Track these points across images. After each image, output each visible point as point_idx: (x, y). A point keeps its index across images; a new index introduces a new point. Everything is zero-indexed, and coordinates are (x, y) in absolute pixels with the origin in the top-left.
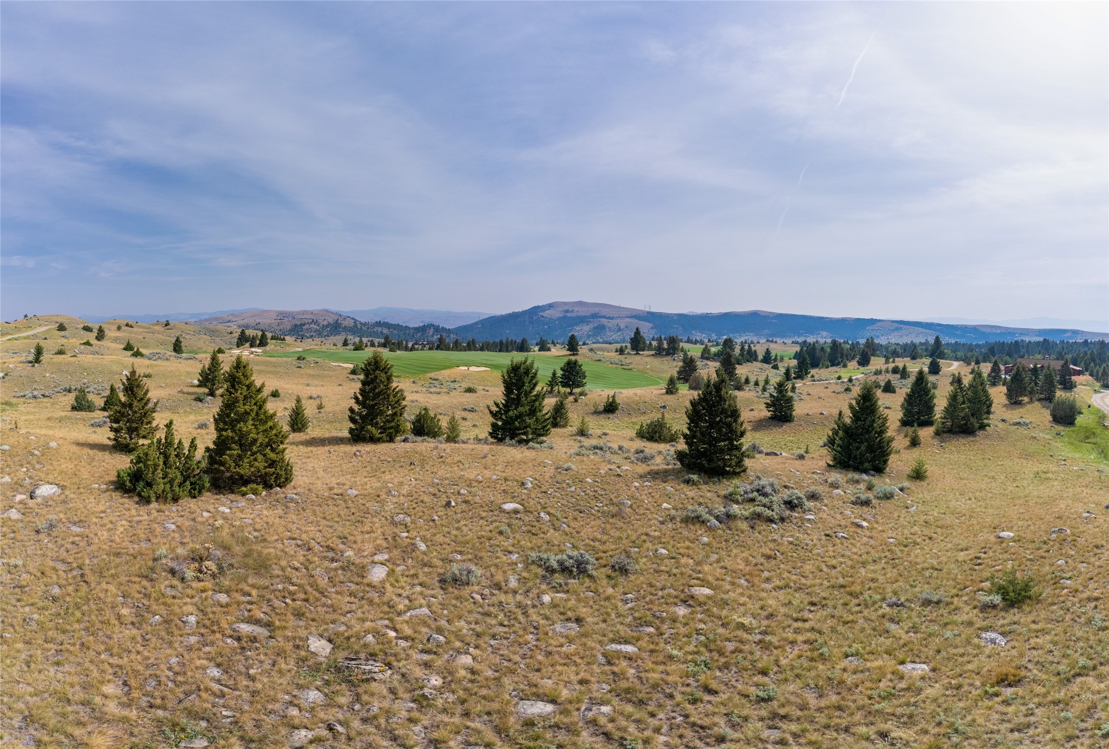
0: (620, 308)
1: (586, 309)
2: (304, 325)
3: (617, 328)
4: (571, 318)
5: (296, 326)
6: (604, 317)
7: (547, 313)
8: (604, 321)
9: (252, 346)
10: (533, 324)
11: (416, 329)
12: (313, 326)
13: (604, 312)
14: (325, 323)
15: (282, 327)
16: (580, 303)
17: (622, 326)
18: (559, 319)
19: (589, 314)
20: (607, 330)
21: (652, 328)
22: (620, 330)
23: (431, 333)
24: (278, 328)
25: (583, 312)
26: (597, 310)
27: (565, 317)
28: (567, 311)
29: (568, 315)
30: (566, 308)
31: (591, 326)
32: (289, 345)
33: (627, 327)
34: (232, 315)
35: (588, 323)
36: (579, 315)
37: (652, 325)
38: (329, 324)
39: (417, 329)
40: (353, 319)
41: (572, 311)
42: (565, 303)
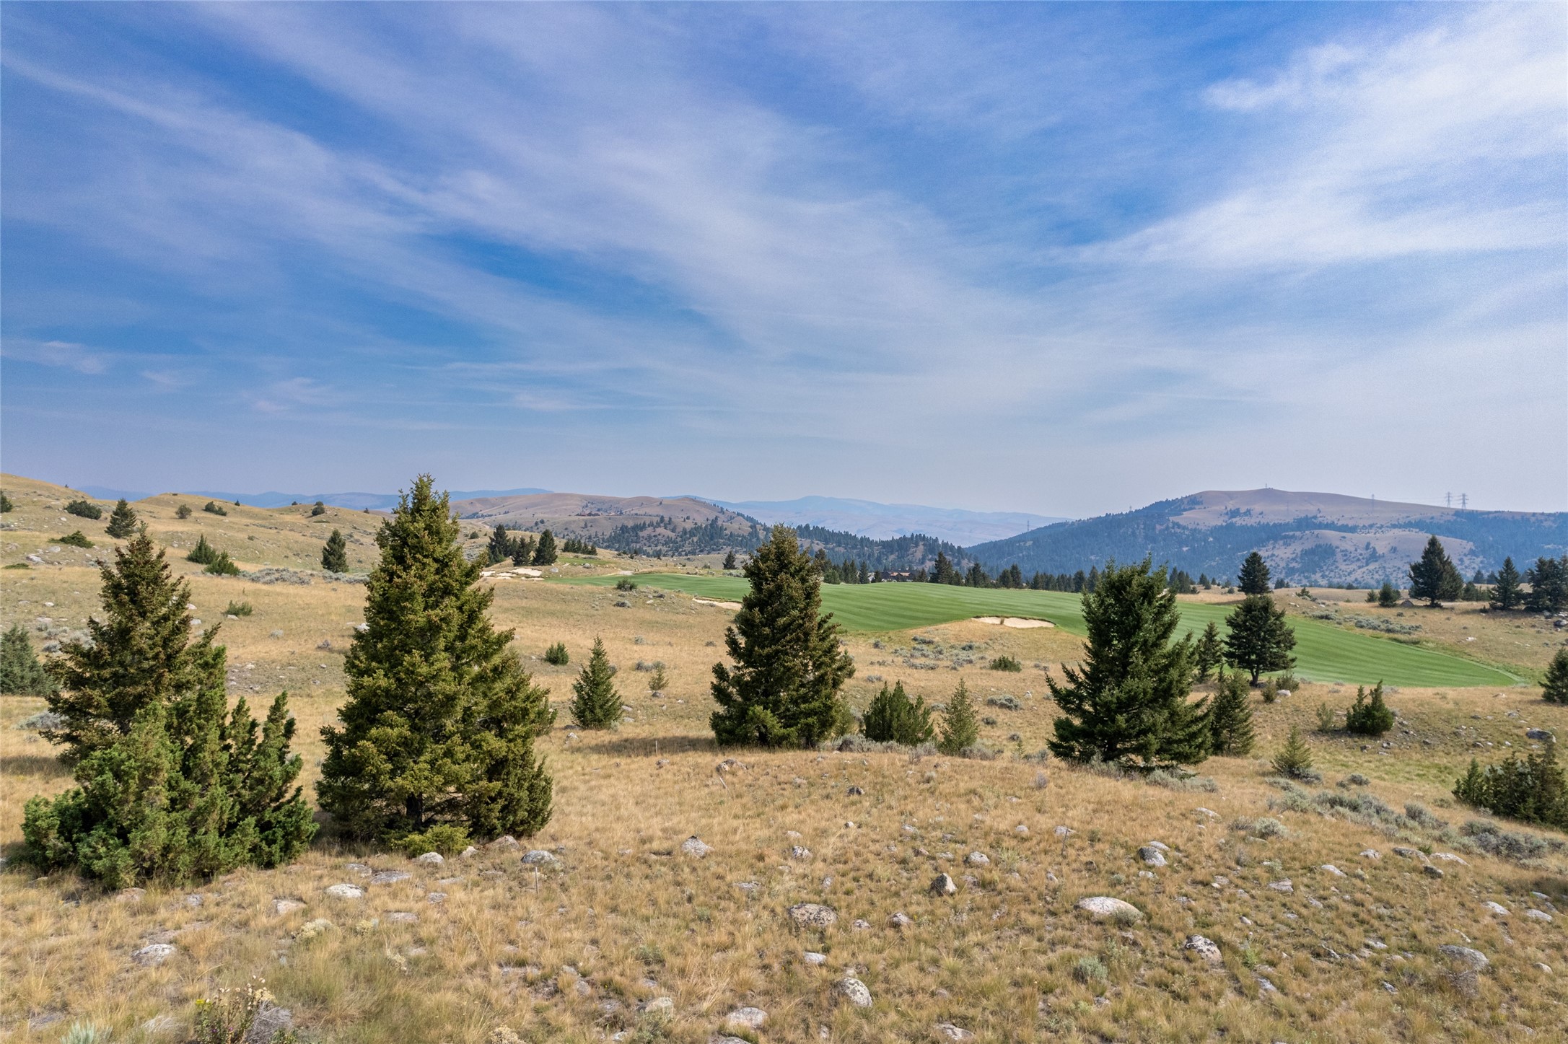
0: (1373, 503)
1: (1283, 508)
2: (643, 527)
3: (1367, 554)
4: (1245, 529)
5: (624, 529)
6: (1330, 526)
7: (1188, 518)
8: (1332, 536)
10: (1154, 540)
11: (884, 544)
12: (661, 530)
13: (1329, 514)
14: (689, 525)
16: (1268, 494)
17: (1381, 548)
18: (1215, 530)
19: (1290, 520)
20: (1339, 556)
21: (1472, 553)
22: (1374, 557)
23: (919, 555)
25: (1275, 514)
26: (1310, 509)
27: (1230, 527)
28: (1235, 513)
29: (1238, 521)
30: (1231, 505)
31: (1297, 547)
33: (1394, 550)
34: (479, 501)
35: (1288, 540)
36: (1264, 521)
37: (1470, 545)
38: (696, 530)
39: (887, 546)
40: (749, 519)
41: (1248, 513)
42: (1230, 495)
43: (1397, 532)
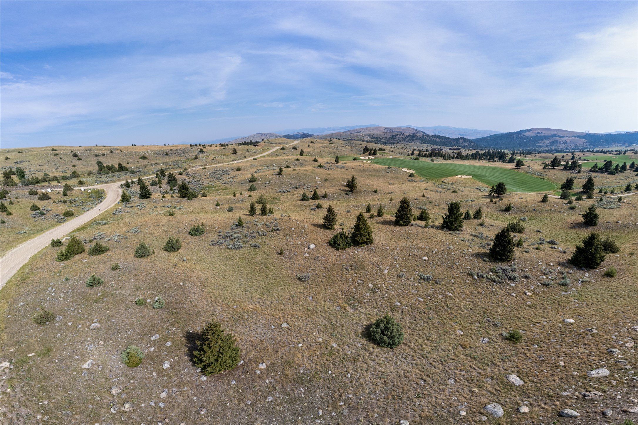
0: (570, 131)
1: (550, 132)
2: (397, 135)
3: (565, 142)
4: (540, 136)
5: (393, 136)
6: (559, 136)
7: (527, 134)
8: (558, 138)
9: (370, 155)
10: (518, 139)
11: (453, 139)
12: (401, 136)
13: (560, 134)
14: (408, 135)
15: (386, 136)
16: (547, 129)
17: (568, 141)
18: (533, 137)
19: (550, 135)
20: (559, 143)
21: (586, 142)
22: (566, 143)
23: (461, 142)
24: (384, 136)
25: (547, 133)
26: (556, 133)
27: (537, 136)
28: (539, 133)
29: (539, 135)
30: (538, 131)
31: (550, 141)
32: (386, 154)
33: (571, 142)
34: (362, 128)
35: (548, 139)
36: (544, 135)
37: (586, 141)
38: (410, 135)
39: (454, 140)
40: (423, 132)
41: (542, 133)
42: (538, 129)
43: (573, 138)
